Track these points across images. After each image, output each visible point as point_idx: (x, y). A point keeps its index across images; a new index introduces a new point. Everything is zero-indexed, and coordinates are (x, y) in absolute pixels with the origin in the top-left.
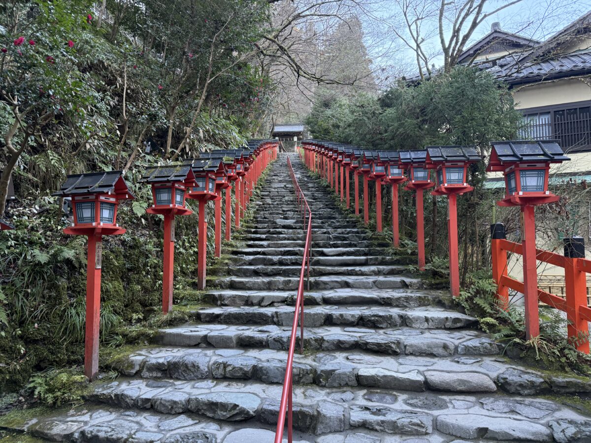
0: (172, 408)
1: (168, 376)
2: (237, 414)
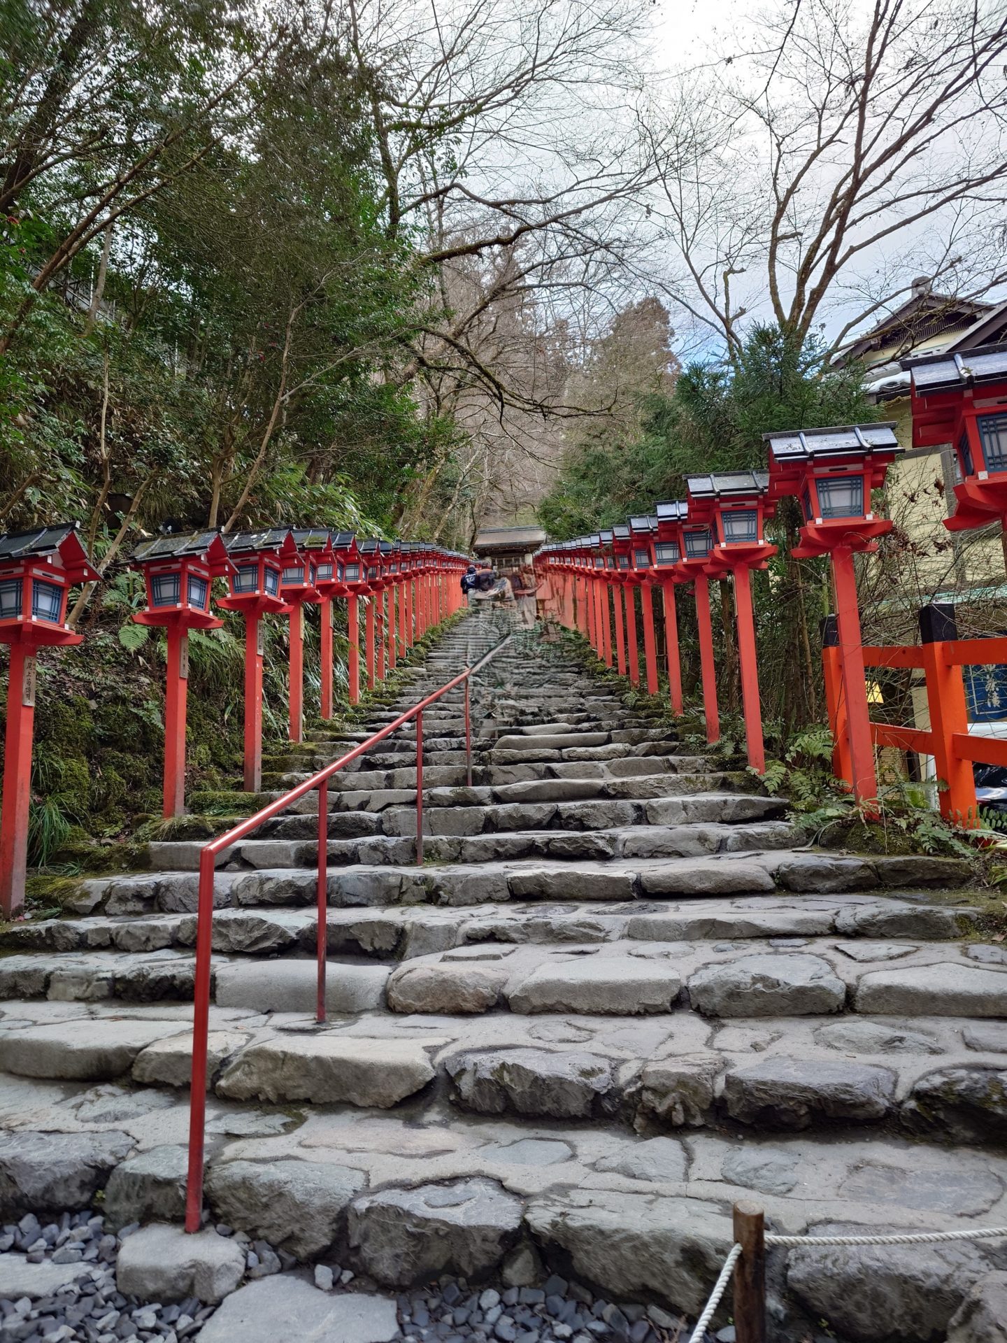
2: (264, 937)
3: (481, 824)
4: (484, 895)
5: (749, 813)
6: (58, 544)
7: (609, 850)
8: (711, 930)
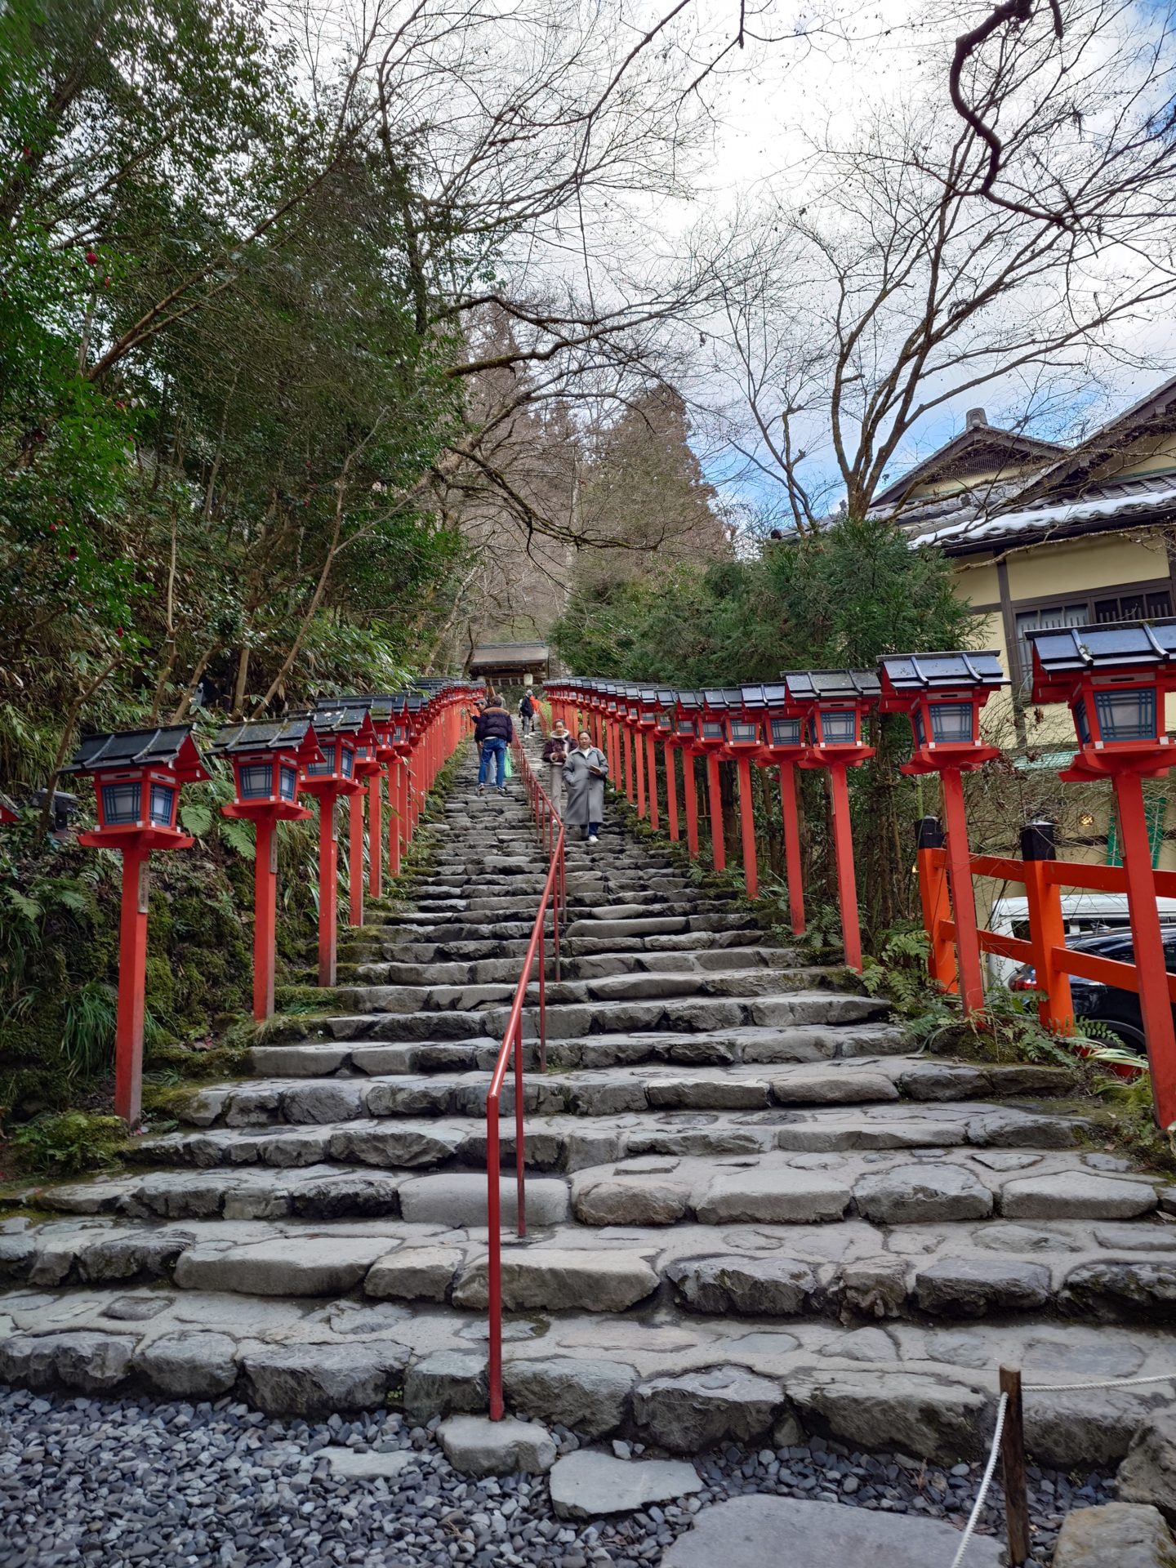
0: (299, 1155)
1: (281, 1119)
2: (424, 1152)
3: (588, 1025)
4: (620, 1105)
5: (854, 1015)
6: (178, 748)
7: (729, 1056)
8: (857, 1141)
